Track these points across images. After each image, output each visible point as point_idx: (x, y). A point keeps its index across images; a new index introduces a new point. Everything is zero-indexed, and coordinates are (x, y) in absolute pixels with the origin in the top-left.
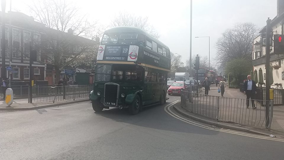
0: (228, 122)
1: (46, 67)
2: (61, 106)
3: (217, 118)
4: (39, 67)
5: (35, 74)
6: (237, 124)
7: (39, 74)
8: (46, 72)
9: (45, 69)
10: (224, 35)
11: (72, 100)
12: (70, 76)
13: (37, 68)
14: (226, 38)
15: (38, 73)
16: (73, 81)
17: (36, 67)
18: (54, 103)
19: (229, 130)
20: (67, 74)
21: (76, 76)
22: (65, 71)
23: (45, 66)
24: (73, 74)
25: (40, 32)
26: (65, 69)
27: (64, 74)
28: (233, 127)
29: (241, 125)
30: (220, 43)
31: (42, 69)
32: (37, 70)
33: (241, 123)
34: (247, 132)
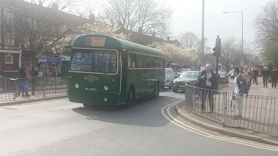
0: (237, 127)
1: (21, 54)
2: (23, 104)
3: (223, 121)
4: (11, 54)
5: (6, 63)
6: (248, 130)
7: (12, 63)
8: (21, 61)
9: (20, 56)
10: (266, 10)
11: (41, 97)
12: (54, 65)
13: (9, 54)
14: (268, 13)
15: (11, 61)
16: (58, 71)
17: (7, 54)
18: (14, 100)
19: (235, 139)
20: (50, 63)
21: (61, 66)
22: (48, 59)
23: (20, 52)
24: (57, 63)
25: (10, 7)
26: (47, 56)
27: (45, 63)
28: (241, 134)
29: (253, 132)
30: (260, 21)
31: (16, 56)
32: (9, 57)
33: (253, 129)
34: (258, 141)
